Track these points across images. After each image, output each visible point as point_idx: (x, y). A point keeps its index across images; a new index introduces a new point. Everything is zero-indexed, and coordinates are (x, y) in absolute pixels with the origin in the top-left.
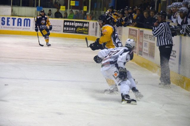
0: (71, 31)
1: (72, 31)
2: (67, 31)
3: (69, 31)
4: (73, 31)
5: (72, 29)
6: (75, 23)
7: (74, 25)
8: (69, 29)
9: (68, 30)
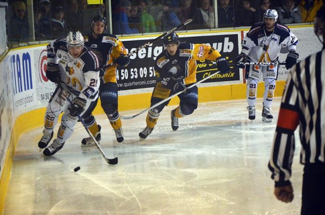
0: (139, 79)
1: (144, 79)
2: (126, 85)
3: (130, 84)
4: (148, 78)
5: (143, 71)
6: (153, 48)
7: (149, 56)
8: (130, 75)
9: (129, 80)
